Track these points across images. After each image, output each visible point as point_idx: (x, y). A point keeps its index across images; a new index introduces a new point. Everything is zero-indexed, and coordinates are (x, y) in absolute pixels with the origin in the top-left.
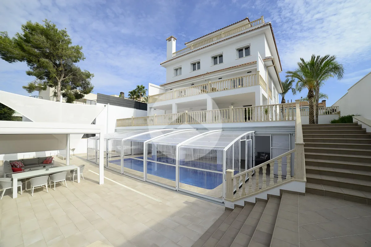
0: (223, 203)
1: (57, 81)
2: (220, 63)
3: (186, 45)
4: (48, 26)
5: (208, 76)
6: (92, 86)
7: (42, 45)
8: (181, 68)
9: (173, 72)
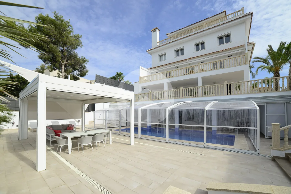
0: (258, 154)
1: (62, 64)
2: (202, 49)
3: (168, 36)
4: (56, 17)
5: (192, 60)
6: (87, 70)
7: (51, 34)
8: (165, 55)
9: (158, 58)
